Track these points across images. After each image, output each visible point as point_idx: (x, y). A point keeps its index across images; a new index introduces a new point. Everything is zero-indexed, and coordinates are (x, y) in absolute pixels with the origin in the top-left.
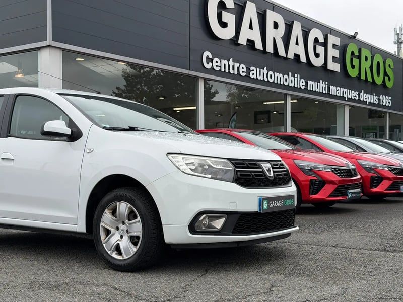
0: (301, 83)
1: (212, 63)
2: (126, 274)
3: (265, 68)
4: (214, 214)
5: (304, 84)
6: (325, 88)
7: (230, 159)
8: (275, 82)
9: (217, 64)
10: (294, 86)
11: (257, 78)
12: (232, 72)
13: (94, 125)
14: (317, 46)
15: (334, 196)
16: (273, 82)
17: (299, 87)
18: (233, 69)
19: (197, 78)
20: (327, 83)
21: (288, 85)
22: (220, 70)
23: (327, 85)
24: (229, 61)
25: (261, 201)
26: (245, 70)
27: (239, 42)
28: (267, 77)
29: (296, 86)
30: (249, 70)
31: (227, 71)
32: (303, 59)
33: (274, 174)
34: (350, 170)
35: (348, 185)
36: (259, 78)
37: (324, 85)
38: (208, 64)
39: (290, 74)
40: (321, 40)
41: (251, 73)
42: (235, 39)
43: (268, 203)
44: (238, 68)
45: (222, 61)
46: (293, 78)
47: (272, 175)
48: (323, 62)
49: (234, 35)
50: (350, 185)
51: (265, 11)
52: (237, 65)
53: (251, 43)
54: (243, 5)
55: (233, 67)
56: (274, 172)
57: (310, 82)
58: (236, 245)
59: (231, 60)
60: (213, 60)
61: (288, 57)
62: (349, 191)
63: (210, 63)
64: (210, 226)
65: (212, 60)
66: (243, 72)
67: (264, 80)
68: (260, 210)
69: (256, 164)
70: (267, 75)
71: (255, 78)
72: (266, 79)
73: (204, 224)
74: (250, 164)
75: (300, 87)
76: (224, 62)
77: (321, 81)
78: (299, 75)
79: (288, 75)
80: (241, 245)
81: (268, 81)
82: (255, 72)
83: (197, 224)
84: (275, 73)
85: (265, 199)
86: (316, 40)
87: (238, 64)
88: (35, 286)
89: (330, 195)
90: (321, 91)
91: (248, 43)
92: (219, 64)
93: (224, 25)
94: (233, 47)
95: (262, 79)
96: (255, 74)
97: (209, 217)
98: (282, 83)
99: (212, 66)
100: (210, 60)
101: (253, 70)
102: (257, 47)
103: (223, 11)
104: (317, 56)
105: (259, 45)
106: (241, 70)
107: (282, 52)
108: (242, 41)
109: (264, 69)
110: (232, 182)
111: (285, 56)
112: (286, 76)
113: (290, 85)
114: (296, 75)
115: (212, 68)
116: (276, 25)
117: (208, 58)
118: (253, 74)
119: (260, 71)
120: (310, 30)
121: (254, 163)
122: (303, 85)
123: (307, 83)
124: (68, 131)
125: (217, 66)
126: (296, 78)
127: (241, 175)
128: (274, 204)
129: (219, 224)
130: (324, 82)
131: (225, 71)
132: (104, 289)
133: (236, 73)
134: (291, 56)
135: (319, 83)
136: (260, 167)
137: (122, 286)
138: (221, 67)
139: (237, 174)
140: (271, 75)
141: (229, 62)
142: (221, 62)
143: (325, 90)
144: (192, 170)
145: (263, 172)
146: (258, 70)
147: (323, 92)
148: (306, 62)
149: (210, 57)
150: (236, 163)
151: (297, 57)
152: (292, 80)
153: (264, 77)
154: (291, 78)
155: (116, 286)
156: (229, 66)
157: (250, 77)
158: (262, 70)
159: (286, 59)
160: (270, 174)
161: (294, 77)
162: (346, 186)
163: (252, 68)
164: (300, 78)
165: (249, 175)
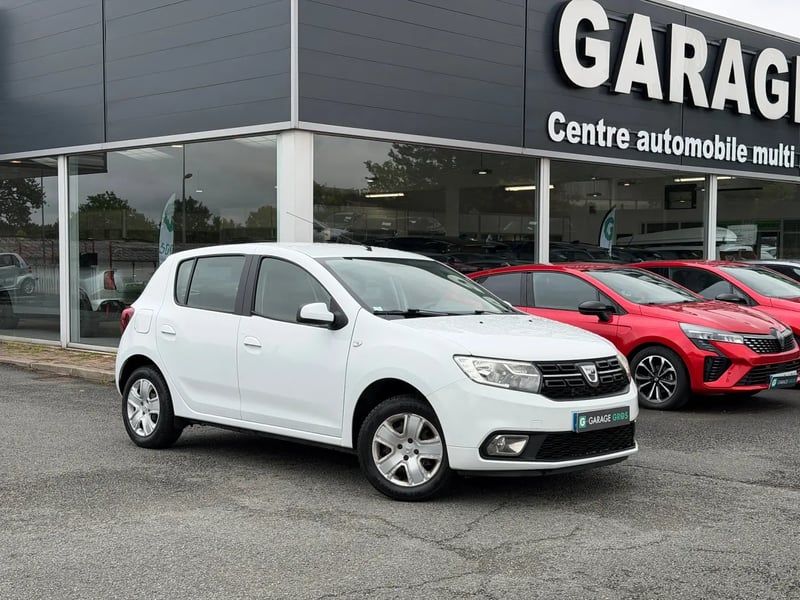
0: (740, 153)
1: (565, 131)
2: (401, 504)
3: (667, 131)
4: (513, 435)
5: (745, 153)
6: (789, 157)
7: (535, 363)
8: (687, 154)
9: (574, 132)
10: (725, 159)
11: (650, 151)
12: (602, 143)
13: (363, 310)
14: (774, 81)
15: (746, 384)
16: (683, 155)
17: (734, 159)
18: (605, 138)
19: (538, 159)
20: (793, 148)
21: (713, 158)
22: (580, 142)
23: (793, 153)
24: (596, 124)
25: (576, 417)
26: (627, 138)
27: (616, 90)
28: (671, 146)
29: (728, 159)
30: (634, 138)
31: (593, 142)
32: (744, 108)
33: (599, 379)
34: (777, 340)
35: (772, 366)
36: (655, 149)
37: (787, 153)
38: (557, 132)
39: (717, 137)
40: (783, 68)
41: (640, 142)
42: (609, 84)
43: (587, 419)
44: (615, 136)
45: (584, 125)
46: (722, 144)
47: (596, 380)
48: (786, 110)
49: (607, 77)
50: (777, 365)
51: (669, 27)
52: (611, 131)
53: (640, 89)
54: (625, 20)
55: (605, 134)
56: (599, 375)
57: (757, 149)
58: (540, 474)
59: (601, 122)
60: (566, 125)
61: (713, 107)
62: (774, 376)
63: (562, 133)
64: (508, 450)
65: (564, 127)
66: (623, 142)
67: (664, 152)
68: (575, 428)
69: (573, 367)
70: (671, 143)
71: (647, 150)
72: (668, 151)
73: (499, 447)
74: (564, 367)
75: (737, 161)
76: (589, 127)
77: (781, 145)
78: (734, 139)
79: (713, 140)
80: (548, 474)
81: (673, 153)
82: (646, 140)
83: (490, 446)
84: (687, 139)
85: (581, 415)
86: (772, 70)
87: (615, 129)
88: (295, 514)
89: (739, 382)
90: (781, 165)
91: (635, 89)
92: (578, 132)
93: (588, 62)
94: (606, 98)
95: (660, 151)
96: (647, 144)
97: (506, 438)
98: (699, 155)
99: (566, 136)
100: (560, 127)
101: (643, 137)
102: (651, 94)
103: (587, 39)
104: (773, 99)
105: (655, 92)
106: (619, 139)
107: (700, 99)
108: (623, 86)
109: (664, 133)
110: (537, 393)
111: (707, 106)
112: (708, 142)
113: (716, 158)
114: (729, 139)
115: (566, 140)
116: (689, 51)
117: (557, 122)
118: (643, 144)
119: (657, 138)
120: (759, 52)
121: (570, 366)
122: (742, 156)
123: (750, 151)
124: (330, 317)
125: (574, 136)
126: (728, 145)
127: (550, 383)
128: (596, 420)
129: (518, 447)
130: (787, 147)
131: (589, 143)
132: (373, 522)
133: (609, 144)
134: (718, 104)
135: (776, 151)
136: (579, 371)
137: (395, 520)
138: (581, 137)
139: (544, 382)
140: (678, 143)
141: (598, 127)
142: (581, 127)
143: (789, 161)
144: (484, 376)
145: (583, 377)
146: (653, 135)
147: (784, 166)
148: (749, 113)
149: (562, 120)
150: (544, 368)
151: (732, 105)
152: (720, 149)
153: (663, 147)
154: (719, 144)
155: (388, 519)
156: (597, 133)
157: (637, 149)
158: (660, 136)
159: (709, 110)
160: (593, 379)
161: (725, 142)
162: (768, 368)
163: (640, 134)
164: (738, 144)
165: (562, 383)
